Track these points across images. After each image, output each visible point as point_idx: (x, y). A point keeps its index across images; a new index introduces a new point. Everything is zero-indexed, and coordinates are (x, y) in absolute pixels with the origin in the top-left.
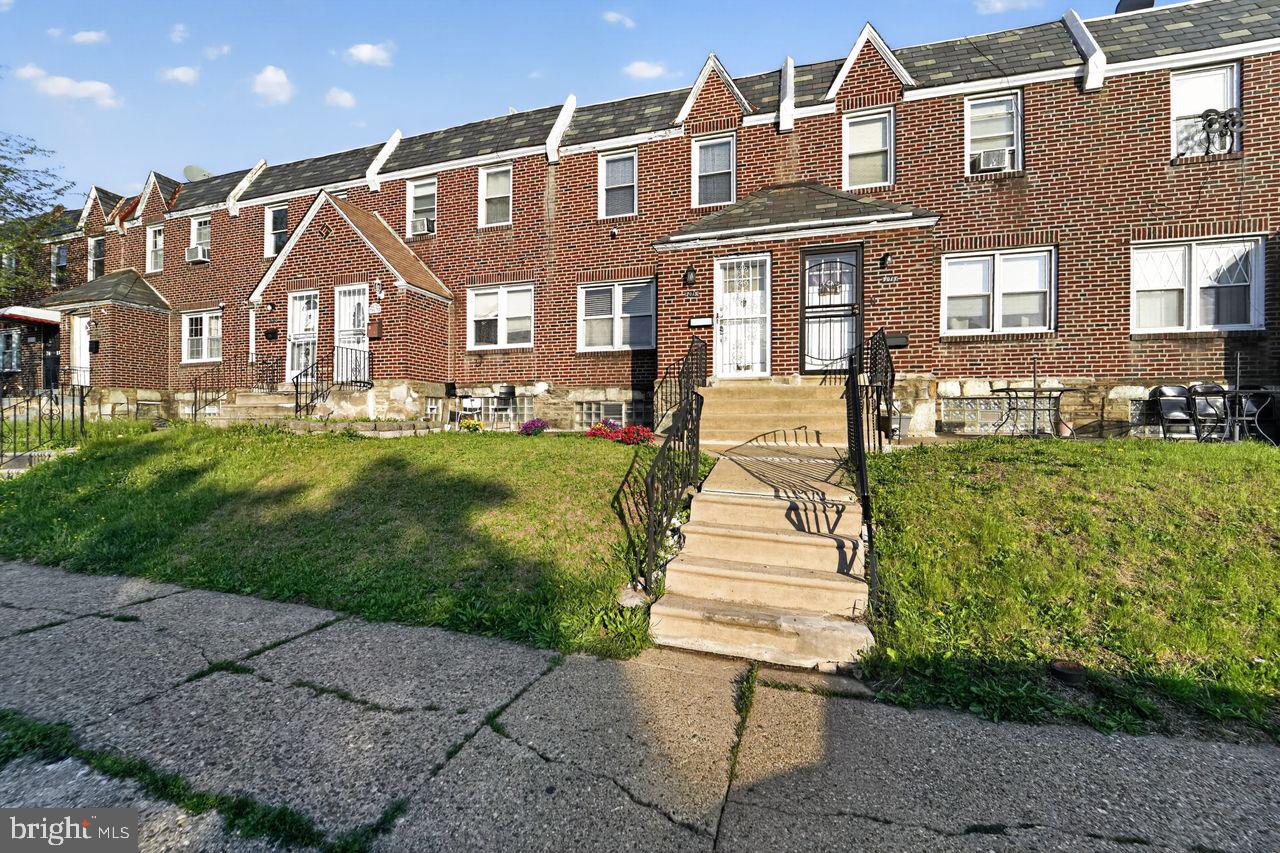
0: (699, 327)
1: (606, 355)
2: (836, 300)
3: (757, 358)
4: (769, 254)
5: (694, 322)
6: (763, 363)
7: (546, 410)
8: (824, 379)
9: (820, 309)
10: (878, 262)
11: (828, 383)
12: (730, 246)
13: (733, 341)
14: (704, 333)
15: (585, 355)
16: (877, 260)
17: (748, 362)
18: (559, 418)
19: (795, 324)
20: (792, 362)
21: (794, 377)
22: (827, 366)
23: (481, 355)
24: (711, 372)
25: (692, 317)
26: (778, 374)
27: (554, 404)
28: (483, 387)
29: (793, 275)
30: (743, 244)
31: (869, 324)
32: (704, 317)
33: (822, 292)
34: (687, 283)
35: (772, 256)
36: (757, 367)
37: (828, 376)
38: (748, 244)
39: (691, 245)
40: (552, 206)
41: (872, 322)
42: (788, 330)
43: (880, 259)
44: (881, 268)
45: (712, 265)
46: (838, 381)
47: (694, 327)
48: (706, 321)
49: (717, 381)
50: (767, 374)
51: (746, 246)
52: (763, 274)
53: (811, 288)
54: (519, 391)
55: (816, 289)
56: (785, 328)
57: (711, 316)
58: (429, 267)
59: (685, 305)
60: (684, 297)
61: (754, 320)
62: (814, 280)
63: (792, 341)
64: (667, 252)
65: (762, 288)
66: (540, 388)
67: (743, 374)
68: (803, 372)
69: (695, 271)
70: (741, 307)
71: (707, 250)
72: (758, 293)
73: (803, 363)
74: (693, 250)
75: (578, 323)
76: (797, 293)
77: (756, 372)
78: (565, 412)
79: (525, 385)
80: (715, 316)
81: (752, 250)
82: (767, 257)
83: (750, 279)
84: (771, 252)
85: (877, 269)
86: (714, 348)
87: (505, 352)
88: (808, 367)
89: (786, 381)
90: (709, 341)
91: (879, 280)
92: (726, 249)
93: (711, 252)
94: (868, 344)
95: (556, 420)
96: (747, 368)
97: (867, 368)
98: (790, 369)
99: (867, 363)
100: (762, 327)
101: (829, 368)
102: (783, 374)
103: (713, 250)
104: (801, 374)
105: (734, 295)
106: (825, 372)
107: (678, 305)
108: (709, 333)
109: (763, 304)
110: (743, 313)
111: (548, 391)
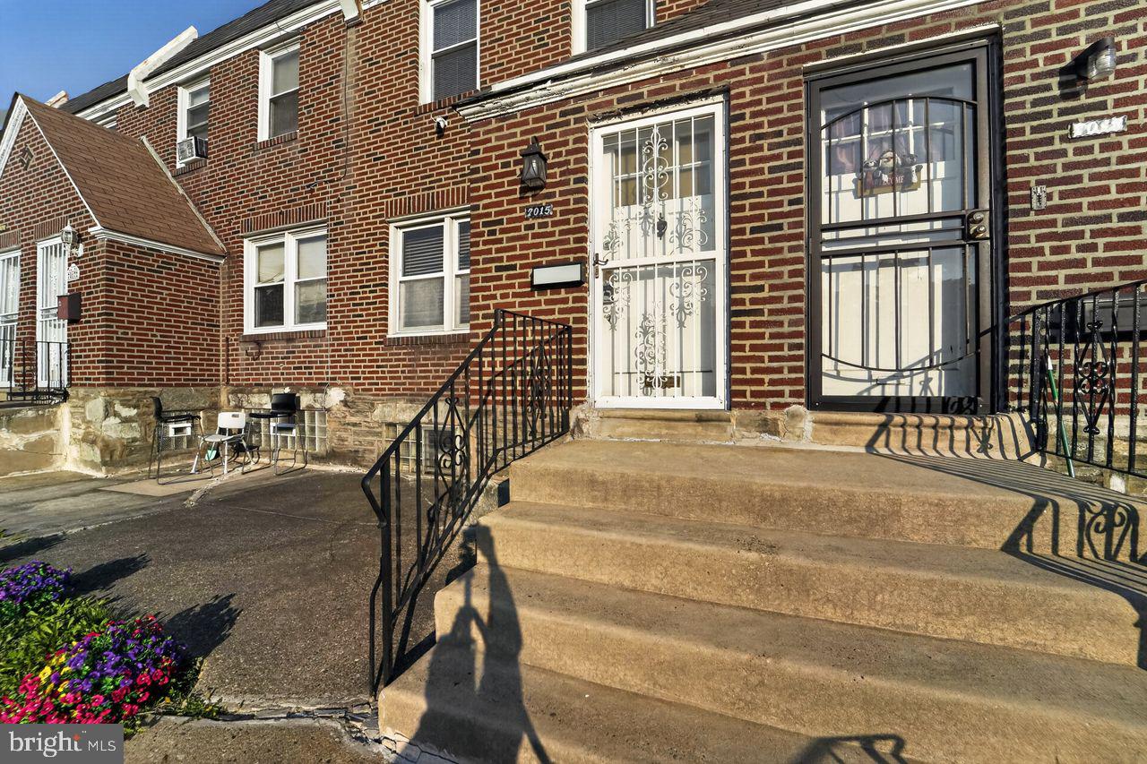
0: (555, 287)
1: (431, 342)
2: (914, 203)
3: (694, 361)
4: (720, 98)
5: (542, 276)
6: (708, 371)
7: (344, 435)
8: (884, 427)
9: (861, 232)
10: (1055, 81)
11: (895, 442)
12: (623, 87)
13: (637, 321)
14: (565, 301)
15: (398, 342)
16: (1050, 74)
17: (673, 368)
18: (361, 448)
19: (793, 274)
20: (786, 375)
21: (793, 416)
22: (882, 383)
23: (258, 341)
24: (583, 393)
25: (539, 266)
26: (747, 405)
27: (355, 425)
28: (260, 392)
29: (787, 144)
30: (655, 80)
31: (1027, 267)
32: (566, 263)
33: (866, 188)
34: (531, 187)
35: (728, 100)
36: (695, 381)
37: (898, 419)
38: (667, 77)
39: (535, 98)
40: (351, 93)
41: (1035, 260)
42: (772, 288)
43: (1062, 72)
44: (1064, 97)
45: (584, 140)
46: (928, 434)
47: (543, 288)
48: (571, 273)
49: (594, 417)
50: (718, 402)
51: (662, 84)
52: (706, 155)
53: (835, 178)
54: (305, 400)
55: (849, 180)
56: (766, 283)
57: (582, 262)
58: (199, 210)
59: (525, 237)
60: (521, 219)
61: (683, 269)
62: (842, 158)
63: (786, 318)
64: (488, 122)
65: (705, 188)
66: (335, 396)
67: (660, 400)
68: (818, 402)
69: (544, 158)
70: (653, 237)
71: (572, 105)
72: (695, 202)
73: (814, 377)
74: (539, 109)
75: (391, 288)
76: (799, 190)
77: (691, 398)
78: (370, 438)
79: (314, 392)
80: (591, 261)
81: (678, 93)
82: (715, 108)
83: (676, 168)
84: (725, 91)
85: (1053, 100)
86: (590, 336)
87: (290, 338)
88: (830, 388)
89: (769, 427)
90: (576, 320)
91: (1057, 134)
92: (615, 97)
93: (581, 110)
94: (1023, 327)
95: (357, 451)
96: (668, 383)
97: (1020, 397)
98: (781, 394)
99: (1020, 383)
100: (704, 284)
101: (890, 391)
102: (762, 406)
103: (585, 104)
104: (811, 406)
105: (637, 209)
106: (881, 405)
107: (509, 240)
108: (576, 300)
109: (708, 229)
110: (658, 252)
111: (345, 403)
